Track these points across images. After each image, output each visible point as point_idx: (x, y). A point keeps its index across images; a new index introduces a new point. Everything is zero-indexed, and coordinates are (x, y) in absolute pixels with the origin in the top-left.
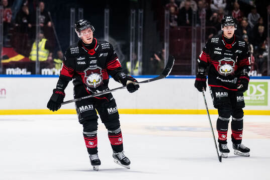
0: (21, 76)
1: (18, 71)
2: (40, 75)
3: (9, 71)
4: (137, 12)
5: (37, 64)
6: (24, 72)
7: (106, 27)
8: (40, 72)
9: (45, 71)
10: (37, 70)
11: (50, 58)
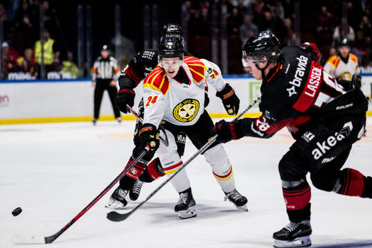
0: (25, 81)
1: (21, 76)
2: (46, 79)
3: (11, 76)
4: (151, 7)
5: (42, 68)
6: (27, 76)
7: (118, 25)
8: (46, 76)
9: (51, 75)
10: (43, 74)
11: (57, 60)
